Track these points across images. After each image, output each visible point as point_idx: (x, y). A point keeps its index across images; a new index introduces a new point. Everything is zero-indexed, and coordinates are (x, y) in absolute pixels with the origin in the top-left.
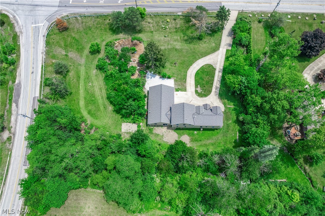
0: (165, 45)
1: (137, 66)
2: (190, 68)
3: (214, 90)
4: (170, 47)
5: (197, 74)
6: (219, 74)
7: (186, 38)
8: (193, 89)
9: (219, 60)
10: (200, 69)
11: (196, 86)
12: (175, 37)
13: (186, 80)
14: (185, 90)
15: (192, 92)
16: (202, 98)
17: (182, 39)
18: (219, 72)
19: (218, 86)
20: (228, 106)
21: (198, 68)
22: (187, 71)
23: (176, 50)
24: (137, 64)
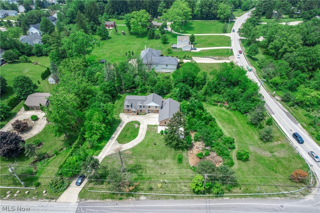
0: (165, 164)
1: (194, 143)
2: (141, 141)
3: (124, 125)
4: (160, 161)
5: (135, 136)
6: (115, 136)
7: (140, 171)
8: (141, 126)
9: (110, 147)
10: (132, 140)
11: (138, 128)
12: (152, 172)
13: (147, 132)
14: (148, 126)
15: (143, 124)
16: (136, 120)
17: (144, 171)
18: (114, 137)
19: (119, 128)
20: (116, 116)
21: (133, 141)
22: (144, 139)
23: (153, 158)
24: (194, 145)
